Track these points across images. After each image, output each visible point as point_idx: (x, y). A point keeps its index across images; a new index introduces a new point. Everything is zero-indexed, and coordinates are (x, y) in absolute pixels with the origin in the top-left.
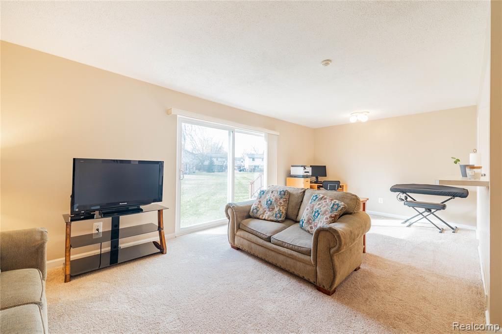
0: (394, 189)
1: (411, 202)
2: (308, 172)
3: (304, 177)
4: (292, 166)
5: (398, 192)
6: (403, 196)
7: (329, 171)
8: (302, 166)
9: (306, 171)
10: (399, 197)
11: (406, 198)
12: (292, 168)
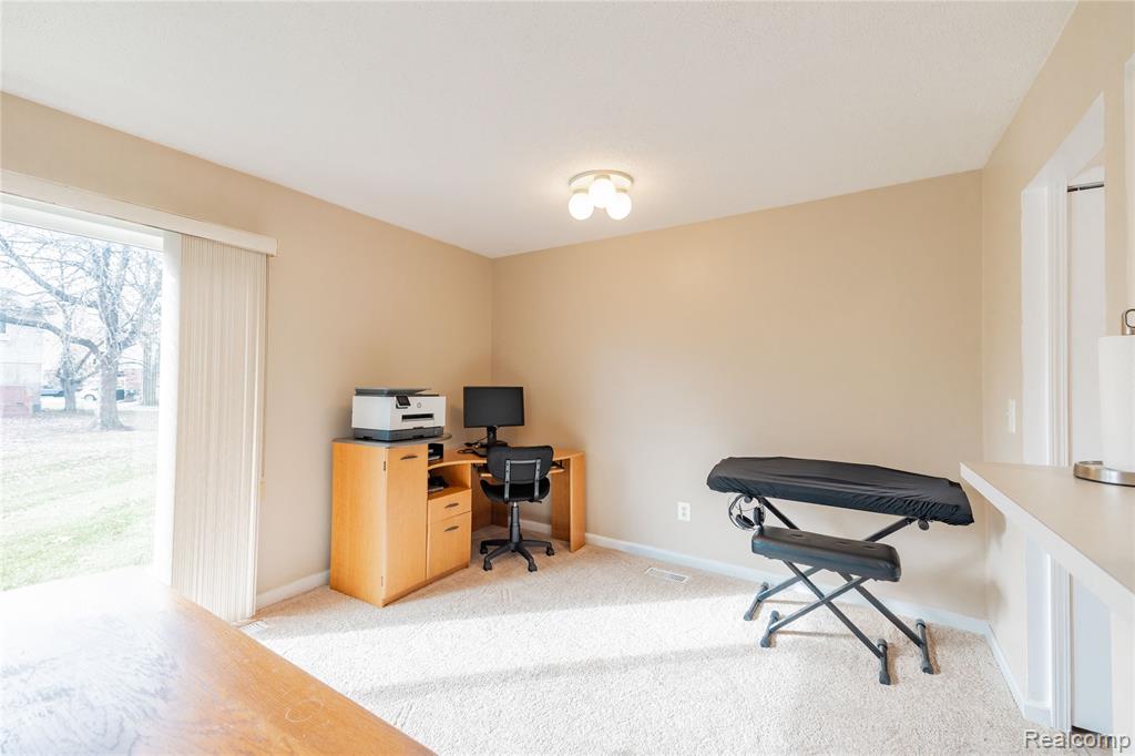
0: (719, 481)
1: (776, 530)
2: (430, 416)
3: (396, 438)
4: (360, 392)
5: (735, 491)
6: (749, 508)
7: (534, 405)
8: (390, 393)
9: (409, 411)
10: (736, 512)
11: (760, 516)
12: (359, 403)
